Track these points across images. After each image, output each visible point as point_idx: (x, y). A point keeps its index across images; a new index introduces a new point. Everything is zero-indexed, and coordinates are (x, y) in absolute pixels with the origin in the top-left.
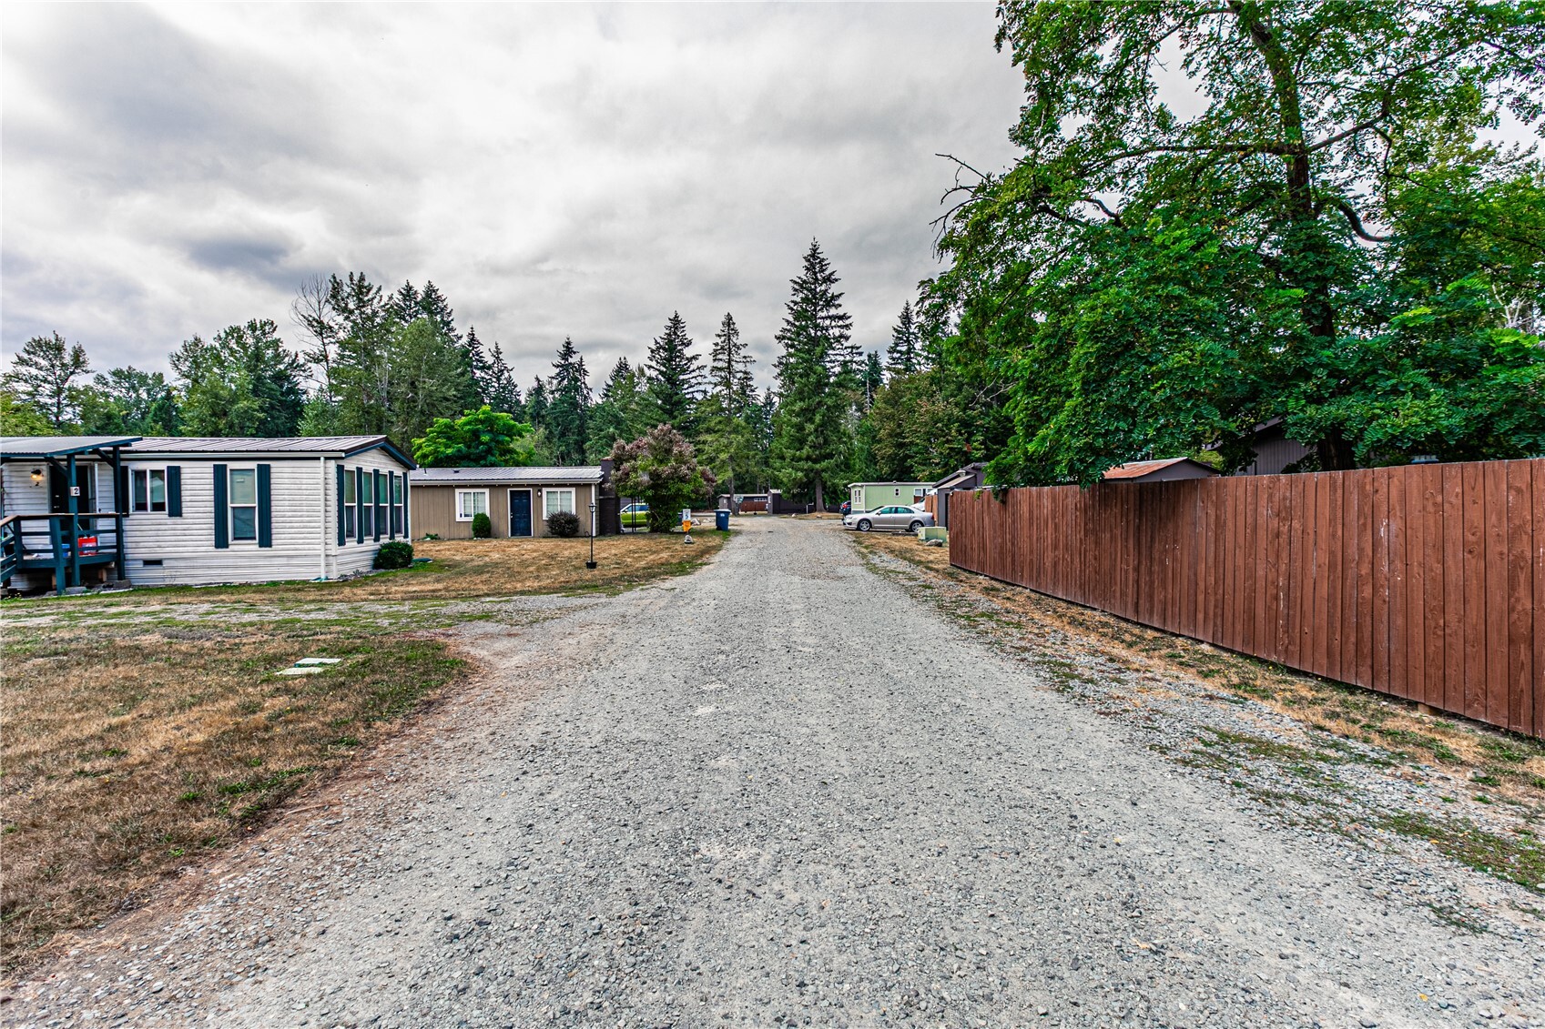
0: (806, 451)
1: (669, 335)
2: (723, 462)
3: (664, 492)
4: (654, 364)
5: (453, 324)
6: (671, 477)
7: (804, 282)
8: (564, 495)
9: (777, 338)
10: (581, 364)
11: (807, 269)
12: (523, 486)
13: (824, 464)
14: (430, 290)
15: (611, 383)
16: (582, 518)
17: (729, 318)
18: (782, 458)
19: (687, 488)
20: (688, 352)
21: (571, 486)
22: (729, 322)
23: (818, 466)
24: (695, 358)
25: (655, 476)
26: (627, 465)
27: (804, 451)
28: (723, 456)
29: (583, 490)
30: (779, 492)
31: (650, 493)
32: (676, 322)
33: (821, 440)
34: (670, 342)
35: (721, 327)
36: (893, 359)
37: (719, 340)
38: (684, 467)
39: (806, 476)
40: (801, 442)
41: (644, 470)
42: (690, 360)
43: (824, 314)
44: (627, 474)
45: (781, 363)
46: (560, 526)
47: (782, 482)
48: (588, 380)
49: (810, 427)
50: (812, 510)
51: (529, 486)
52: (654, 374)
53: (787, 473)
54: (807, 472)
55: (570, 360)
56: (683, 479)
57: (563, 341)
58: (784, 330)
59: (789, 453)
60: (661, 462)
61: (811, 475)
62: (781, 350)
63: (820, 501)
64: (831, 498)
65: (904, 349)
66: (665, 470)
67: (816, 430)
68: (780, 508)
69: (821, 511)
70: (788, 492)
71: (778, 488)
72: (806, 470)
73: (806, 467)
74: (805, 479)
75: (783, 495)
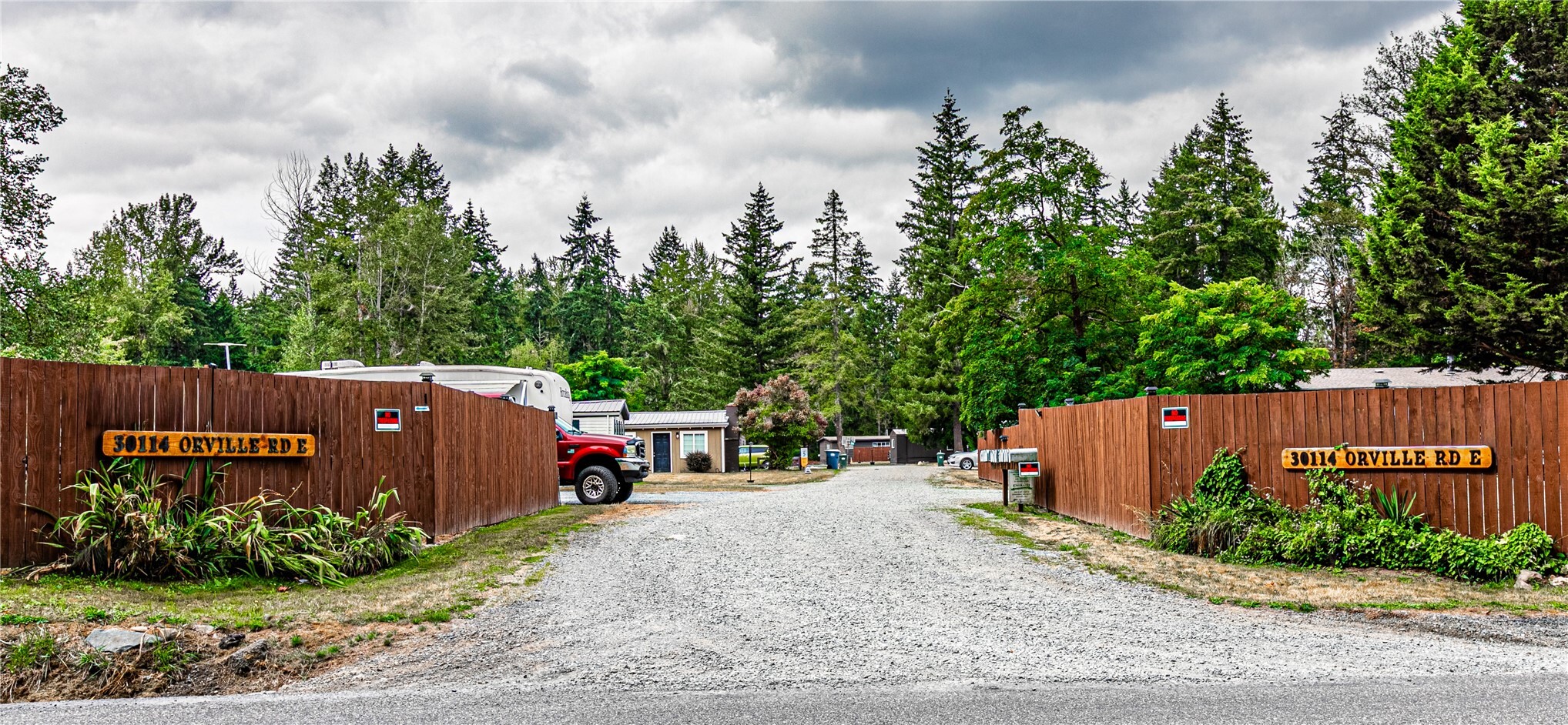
0: (938, 378)
1: (751, 216)
2: (828, 393)
3: (784, 434)
4: (731, 257)
5: (447, 201)
6: (790, 421)
7: (935, 148)
8: (699, 438)
9: (900, 225)
10: (608, 240)
11: (939, 130)
12: (664, 429)
14: (419, 156)
15: (651, 266)
16: (713, 457)
17: (835, 196)
18: (906, 386)
19: (803, 431)
20: (777, 239)
21: (705, 429)
22: (834, 201)
23: (955, 398)
24: (787, 246)
25: (777, 420)
26: (751, 412)
27: (935, 378)
28: (828, 385)
29: (713, 432)
30: (904, 432)
31: (772, 435)
32: (761, 199)
34: (753, 226)
35: (824, 208)
37: (821, 226)
38: (801, 413)
39: (939, 411)
40: (933, 365)
41: (767, 415)
42: (779, 250)
43: (962, 192)
44: (753, 419)
45: (904, 259)
46: (697, 463)
47: (907, 420)
48: (618, 264)
51: (669, 429)
52: (730, 270)
53: (913, 408)
54: (940, 406)
55: (589, 231)
56: (799, 423)
57: (577, 202)
58: (908, 216)
59: (915, 380)
60: (781, 408)
61: (946, 410)
62: (905, 241)
63: (958, 445)
66: (786, 414)
68: (907, 454)
70: (917, 434)
71: (903, 428)
72: (938, 403)
73: (938, 399)
74: (937, 416)
75: (911, 437)
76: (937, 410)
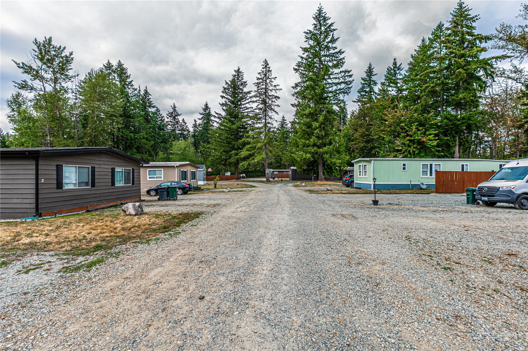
0: (313, 140)
5: (133, 83)
9: (294, 70)
10: (210, 113)
13: (325, 149)
14: (120, 65)
17: (266, 62)
22: (266, 64)
23: (321, 150)
30: (295, 168)
33: (323, 133)
35: (261, 68)
36: (362, 95)
39: (313, 157)
40: (310, 135)
47: (297, 162)
49: (315, 124)
50: (317, 179)
53: (300, 155)
54: (314, 154)
58: (300, 64)
59: (301, 142)
61: (316, 156)
62: (298, 78)
63: (321, 174)
64: (328, 172)
65: (368, 90)
67: (320, 127)
68: (296, 177)
69: (321, 180)
70: (301, 168)
71: (294, 166)
72: (313, 153)
73: (313, 151)
74: (312, 159)
75: (298, 170)
76: (312, 156)
